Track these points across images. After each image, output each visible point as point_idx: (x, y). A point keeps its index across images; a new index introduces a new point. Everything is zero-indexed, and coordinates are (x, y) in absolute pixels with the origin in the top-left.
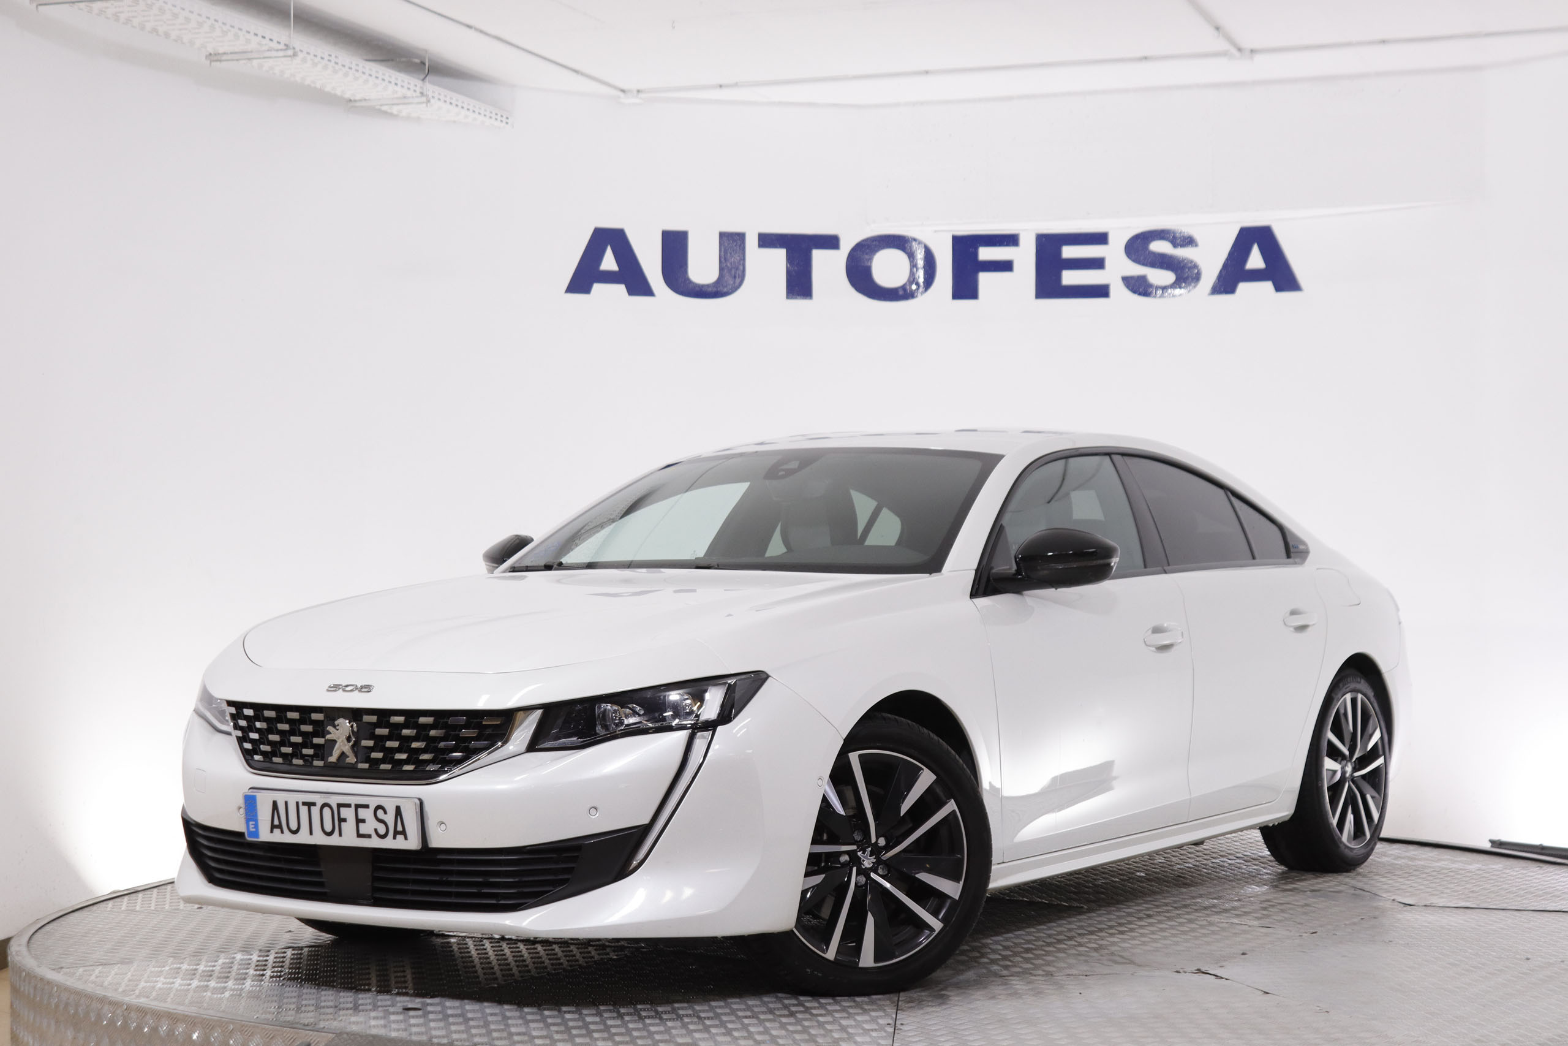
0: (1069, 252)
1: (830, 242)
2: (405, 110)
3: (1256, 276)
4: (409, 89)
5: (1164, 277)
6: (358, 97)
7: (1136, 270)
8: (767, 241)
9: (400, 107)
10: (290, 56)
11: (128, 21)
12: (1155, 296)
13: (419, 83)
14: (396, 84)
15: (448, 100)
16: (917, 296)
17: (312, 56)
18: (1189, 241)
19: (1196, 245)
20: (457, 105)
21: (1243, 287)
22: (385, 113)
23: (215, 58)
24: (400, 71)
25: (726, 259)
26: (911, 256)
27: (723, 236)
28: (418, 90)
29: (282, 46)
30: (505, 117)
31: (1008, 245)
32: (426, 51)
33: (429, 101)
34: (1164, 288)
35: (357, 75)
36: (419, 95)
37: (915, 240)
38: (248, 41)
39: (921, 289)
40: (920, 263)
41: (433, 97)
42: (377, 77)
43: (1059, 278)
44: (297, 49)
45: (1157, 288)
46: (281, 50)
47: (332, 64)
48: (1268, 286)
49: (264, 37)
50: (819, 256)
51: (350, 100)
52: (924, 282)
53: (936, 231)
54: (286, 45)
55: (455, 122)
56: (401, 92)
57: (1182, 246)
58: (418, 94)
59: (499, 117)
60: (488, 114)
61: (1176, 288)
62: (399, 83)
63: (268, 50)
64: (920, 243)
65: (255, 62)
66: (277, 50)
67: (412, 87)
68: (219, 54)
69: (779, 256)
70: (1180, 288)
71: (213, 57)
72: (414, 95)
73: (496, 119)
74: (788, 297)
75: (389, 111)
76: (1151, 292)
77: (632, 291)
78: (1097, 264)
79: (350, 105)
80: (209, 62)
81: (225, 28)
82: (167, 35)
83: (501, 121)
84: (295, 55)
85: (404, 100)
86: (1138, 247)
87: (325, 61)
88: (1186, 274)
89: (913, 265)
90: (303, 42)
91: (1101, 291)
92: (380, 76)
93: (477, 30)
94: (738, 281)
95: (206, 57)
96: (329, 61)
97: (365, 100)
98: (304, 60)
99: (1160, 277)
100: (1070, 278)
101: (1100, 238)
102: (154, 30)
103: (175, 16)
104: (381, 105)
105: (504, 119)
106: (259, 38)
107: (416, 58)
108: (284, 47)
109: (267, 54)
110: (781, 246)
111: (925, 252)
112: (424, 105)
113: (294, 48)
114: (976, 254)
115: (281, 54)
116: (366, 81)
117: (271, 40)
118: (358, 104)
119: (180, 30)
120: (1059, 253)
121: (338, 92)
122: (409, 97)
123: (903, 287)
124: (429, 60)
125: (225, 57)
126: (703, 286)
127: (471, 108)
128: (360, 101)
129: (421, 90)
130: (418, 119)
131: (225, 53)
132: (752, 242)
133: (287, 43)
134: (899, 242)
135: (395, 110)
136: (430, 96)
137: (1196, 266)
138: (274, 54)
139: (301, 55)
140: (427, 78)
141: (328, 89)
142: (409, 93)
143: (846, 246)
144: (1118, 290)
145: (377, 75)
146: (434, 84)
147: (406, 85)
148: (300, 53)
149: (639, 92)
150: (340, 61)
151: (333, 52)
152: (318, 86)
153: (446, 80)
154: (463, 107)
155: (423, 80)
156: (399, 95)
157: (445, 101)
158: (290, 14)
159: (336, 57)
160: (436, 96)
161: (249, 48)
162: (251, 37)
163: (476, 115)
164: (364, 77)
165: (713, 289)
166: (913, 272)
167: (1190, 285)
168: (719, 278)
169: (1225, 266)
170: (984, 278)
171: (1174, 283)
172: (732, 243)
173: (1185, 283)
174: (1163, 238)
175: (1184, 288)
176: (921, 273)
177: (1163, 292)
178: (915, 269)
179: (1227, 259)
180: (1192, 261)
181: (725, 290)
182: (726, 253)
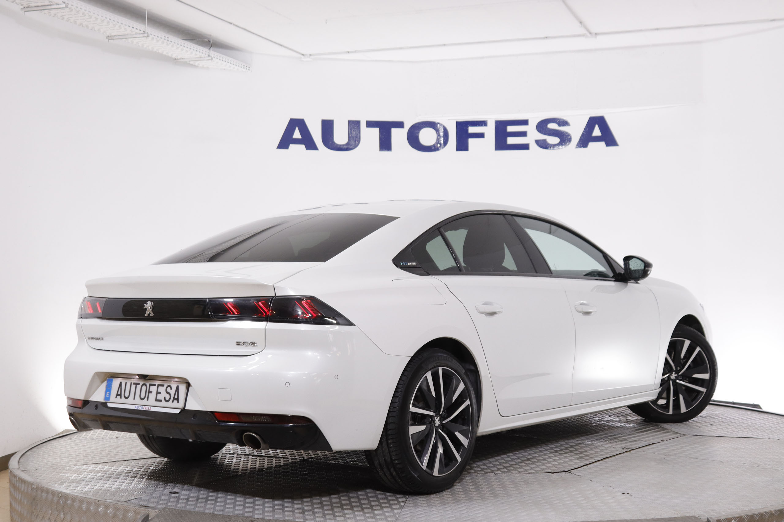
0: (510, 129)
1: (400, 125)
2: (201, 64)
3: (597, 139)
4: (202, 53)
5: (556, 140)
6: (179, 58)
7: (541, 137)
8: (370, 124)
9: (199, 62)
10: (146, 37)
11: (68, 20)
12: (551, 149)
13: (207, 50)
14: (197, 51)
15: (221, 59)
16: (440, 150)
17: (156, 37)
19: (569, 125)
20: (225, 61)
21: (591, 144)
22: (192, 65)
24: (198, 45)
25: (351, 133)
26: (437, 131)
27: (349, 122)
28: (207, 53)
29: (142, 32)
31: (482, 126)
32: (211, 36)
33: (212, 59)
34: (554, 146)
35: (178, 46)
37: (439, 123)
38: (126, 29)
39: (442, 146)
40: (442, 134)
41: (214, 57)
42: (187, 47)
43: (506, 141)
44: (149, 33)
45: (552, 145)
46: (141, 34)
47: (166, 41)
48: (603, 144)
49: (133, 28)
50: (395, 131)
51: (175, 59)
52: (443, 143)
53: (449, 119)
54: (144, 31)
55: (224, 69)
57: (563, 126)
58: (207, 55)
60: (240, 65)
61: (560, 145)
62: (198, 50)
63: (136, 34)
64: (441, 125)
65: (130, 40)
66: (140, 34)
67: (204, 52)
68: (112, 36)
69: (376, 131)
71: (110, 38)
72: (205, 56)
73: (244, 68)
74: (379, 151)
75: (194, 64)
76: (548, 147)
77: (307, 148)
78: (524, 134)
80: (108, 40)
81: (114, 23)
82: (87, 27)
83: (246, 69)
84: (148, 36)
85: (200, 59)
86: (542, 126)
87: (163, 40)
88: (564, 139)
89: (438, 135)
90: (151, 30)
91: (525, 147)
92: (189, 47)
93: (234, 25)
94: (357, 142)
95: (106, 37)
96: (165, 39)
97: (182, 59)
98: (153, 39)
99: (553, 140)
100: (511, 141)
101: (525, 122)
102: (81, 24)
103: (90, 17)
104: (190, 61)
105: (248, 68)
106: (131, 28)
107: (207, 39)
108: (143, 33)
109: (135, 36)
110: (377, 127)
111: (443, 129)
112: (210, 61)
113: (148, 33)
114: (467, 130)
115: (141, 35)
116: (182, 50)
117: (137, 29)
118: (179, 61)
119: (93, 24)
120: (506, 129)
121: (170, 55)
122: (203, 57)
123: (434, 145)
124: (212, 40)
125: (115, 38)
126: (340, 145)
127: (232, 63)
128: (180, 59)
129: (208, 54)
130: (207, 68)
131: (115, 36)
132: (363, 125)
133: (144, 30)
134: (432, 125)
135: (196, 63)
137: (569, 135)
138: (138, 36)
139: (151, 37)
140: (211, 48)
141: (164, 53)
142: (203, 55)
143: (407, 126)
144: (533, 146)
145: (187, 46)
146: (215, 51)
147: (201, 51)
148: (150, 35)
149: (310, 55)
150: (170, 39)
151: (167, 35)
152: (160, 52)
153: (220, 50)
154: (228, 62)
155: (209, 49)
156: (198, 56)
157: (220, 59)
158: (146, 17)
159: (168, 37)
160: (216, 57)
161: (126, 33)
162: (127, 27)
163: (234, 66)
164: (181, 47)
165: (345, 147)
166: (438, 139)
167: (567, 143)
168: (348, 142)
169: (583, 135)
170: (471, 141)
171: (560, 142)
172: (354, 125)
173: (564, 143)
174: (554, 122)
175: (563, 145)
176: (442, 139)
177: (554, 147)
178: (439, 137)
179: (584, 131)
180: (567, 133)
181: (351, 147)
182: (351, 130)
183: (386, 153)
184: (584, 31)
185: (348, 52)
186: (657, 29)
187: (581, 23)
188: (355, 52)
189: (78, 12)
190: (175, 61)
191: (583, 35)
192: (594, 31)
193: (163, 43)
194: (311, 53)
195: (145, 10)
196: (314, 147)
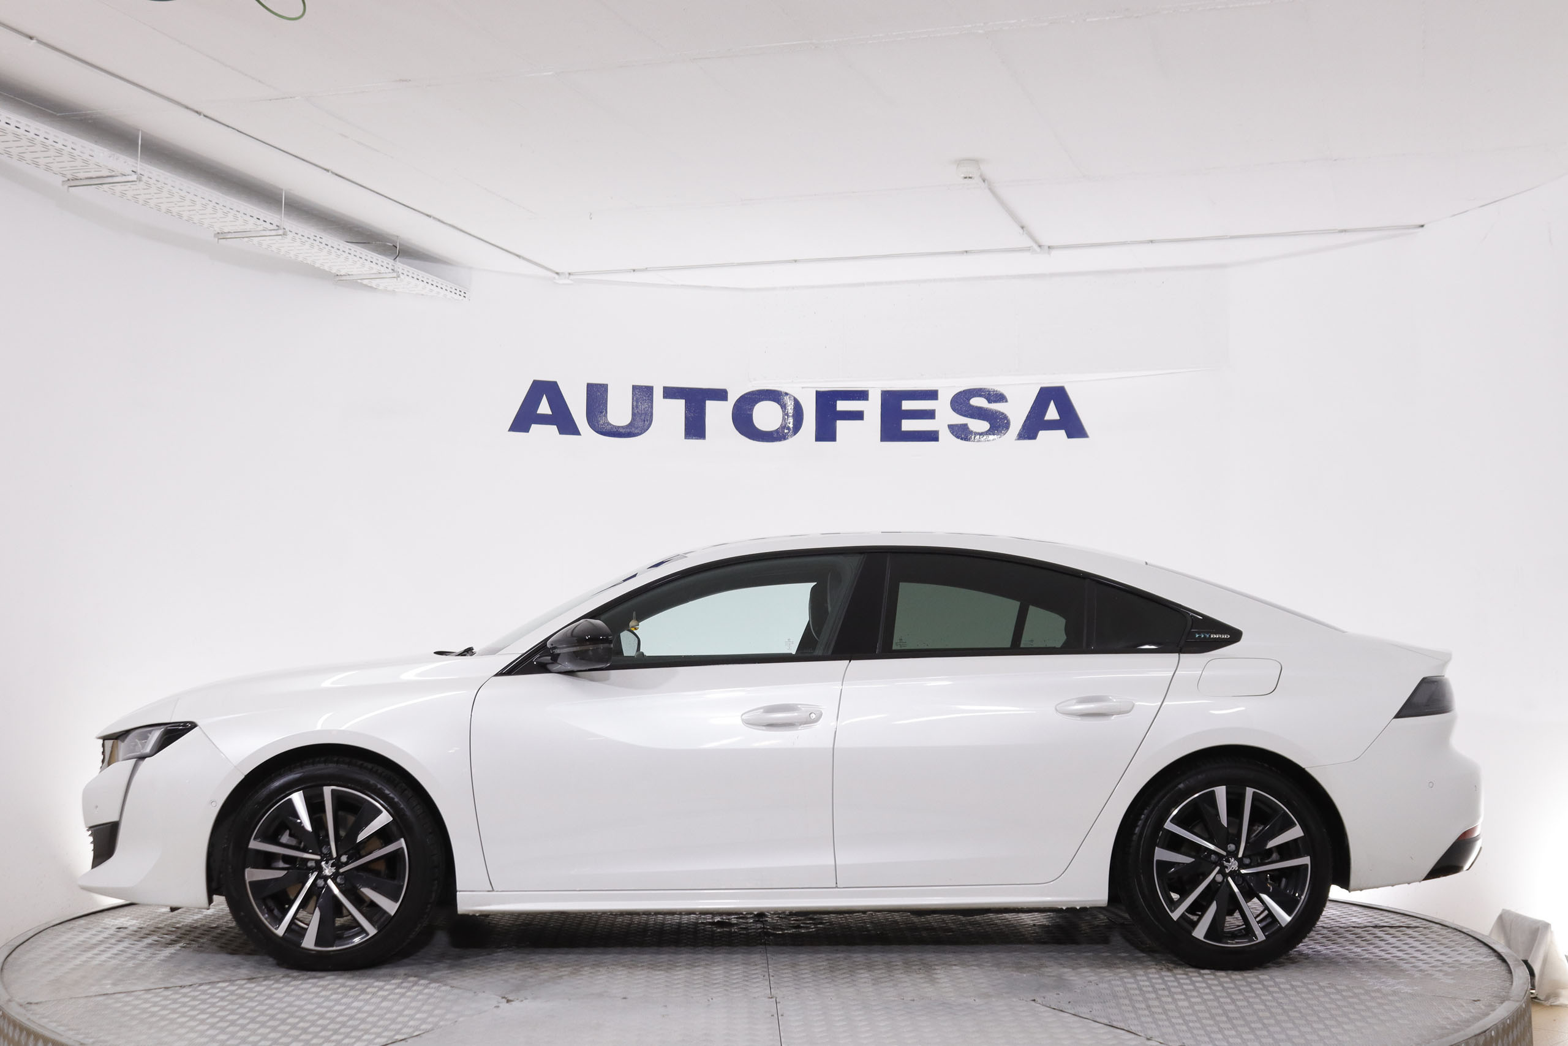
0: (907, 405)
1: (720, 395)
2: (381, 284)
3: (1052, 425)
4: (383, 266)
5: (984, 426)
6: (341, 272)
7: (960, 420)
8: (670, 393)
9: (377, 281)
10: (281, 235)
11: (146, 202)
12: (972, 440)
13: (391, 262)
14: (372, 262)
15: (415, 276)
16: (787, 438)
17: (299, 236)
18: (1000, 398)
19: (1006, 401)
20: (422, 281)
21: (1042, 434)
22: (366, 286)
24: (375, 252)
25: (637, 407)
26: (784, 407)
27: (634, 388)
28: (390, 267)
29: (274, 227)
30: (463, 292)
31: (859, 399)
32: (398, 236)
33: (399, 276)
34: (981, 434)
35: (339, 253)
36: (391, 271)
37: (786, 394)
38: (246, 221)
39: (792, 432)
40: (791, 412)
41: (403, 274)
42: (355, 256)
43: (900, 425)
44: (287, 229)
45: (976, 434)
46: (274, 230)
47: (317, 243)
48: (1062, 433)
49: (259, 218)
50: (711, 406)
51: (337, 275)
52: (793, 427)
53: (803, 388)
54: (277, 226)
55: (422, 295)
56: (376, 268)
57: (995, 402)
59: (458, 292)
60: (448, 289)
61: (991, 433)
62: (375, 261)
63: (264, 230)
64: (791, 397)
65: (254, 241)
66: (271, 230)
67: (385, 265)
68: (225, 233)
69: (680, 405)
70: (994, 435)
71: (221, 235)
73: (456, 293)
74: (685, 438)
75: (368, 284)
76: (971, 437)
77: (562, 431)
78: (930, 415)
80: (217, 239)
81: (225, 210)
82: (180, 216)
83: (460, 295)
84: (285, 234)
85: (379, 276)
86: (961, 402)
87: (311, 241)
88: (998, 423)
89: (786, 414)
90: (291, 225)
91: (931, 436)
92: (358, 255)
93: (435, 218)
94: (647, 423)
95: (214, 235)
96: (315, 240)
97: (348, 274)
98: (294, 239)
99: (978, 425)
100: (907, 425)
101: (932, 395)
102: (168, 211)
103: (183, 198)
104: (359, 279)
105: (462, 294)
106: (255, 219)
107: (389, 242)
108: (276, 228)
109: (264, 233)
110: (681, 398)
111: (794, 404)
112: (395, 279)
113: (284, 229)
114: (835, 406)
115: (274, 233)
116: (347, 259)
117: (265, 221)
118: (343, 278)
119: (189, 211)
120: (900, 405)
121: (326, 268)
122: (384, 273)
123: (777, 431)
124: (400, 245)
125: (233, 236)
126: (619, 427)
127: (435, 284)
128: (345, 275)
129: (393, 268)
130: (392, 292)
131: (229, 232)
132: (658, 394)
133: (278, 224)
134: (774, 396)
135: (374, 283)
136: (400, 273)
137: (1006, 417)
138: (268, 233)
139: (290, 235)
140: (398, 258)
141: (317, 265)
142: (383, 270)
143: (733, 398)
144: (945, 435)
145: (355, 254)
146: (404, 263)
147: (380, 263)
148: (289, 233)
149: (570, 274)
151: (319, 234)
152: (309, 262)
153: (414, 262)
154: (428, 283)
155: (394, 260)
156: (374, 271)
157: (413, 277)
158: (281, 202)
159: (321, 237)
160: (406, 273)
161: (247, 228)
162: (248, 218)
163: (439, 289)
164: (345, 255)
165: (626, 431)
166: (785, 420)
167: (1001, 432)
168: (631, 422)
169: (1028, 418)
170: (841, 425)
171: (989, 430)
172: (642, 394)
173: (998, 430)
174: (980, 396)
175: (997, 433)
176: (791, 420)
177: (980, 437)
178: (786, 417)
179: (1030, 413)
180: (1003, 414)
181: (637, 431)
182: (637, 402)
183: (695, 443)
184: (1029, 243)
185: (634, 271)
186: (1152, 241)
187: (1022, 228)
188: (646, 270)
189: (160, 189)
190: (337, 279)
191: (1029, 250)
192: (1046, 242)
193: (312, 246)
194: (570, 271)
195: (282, 190)
196: (575, 431)
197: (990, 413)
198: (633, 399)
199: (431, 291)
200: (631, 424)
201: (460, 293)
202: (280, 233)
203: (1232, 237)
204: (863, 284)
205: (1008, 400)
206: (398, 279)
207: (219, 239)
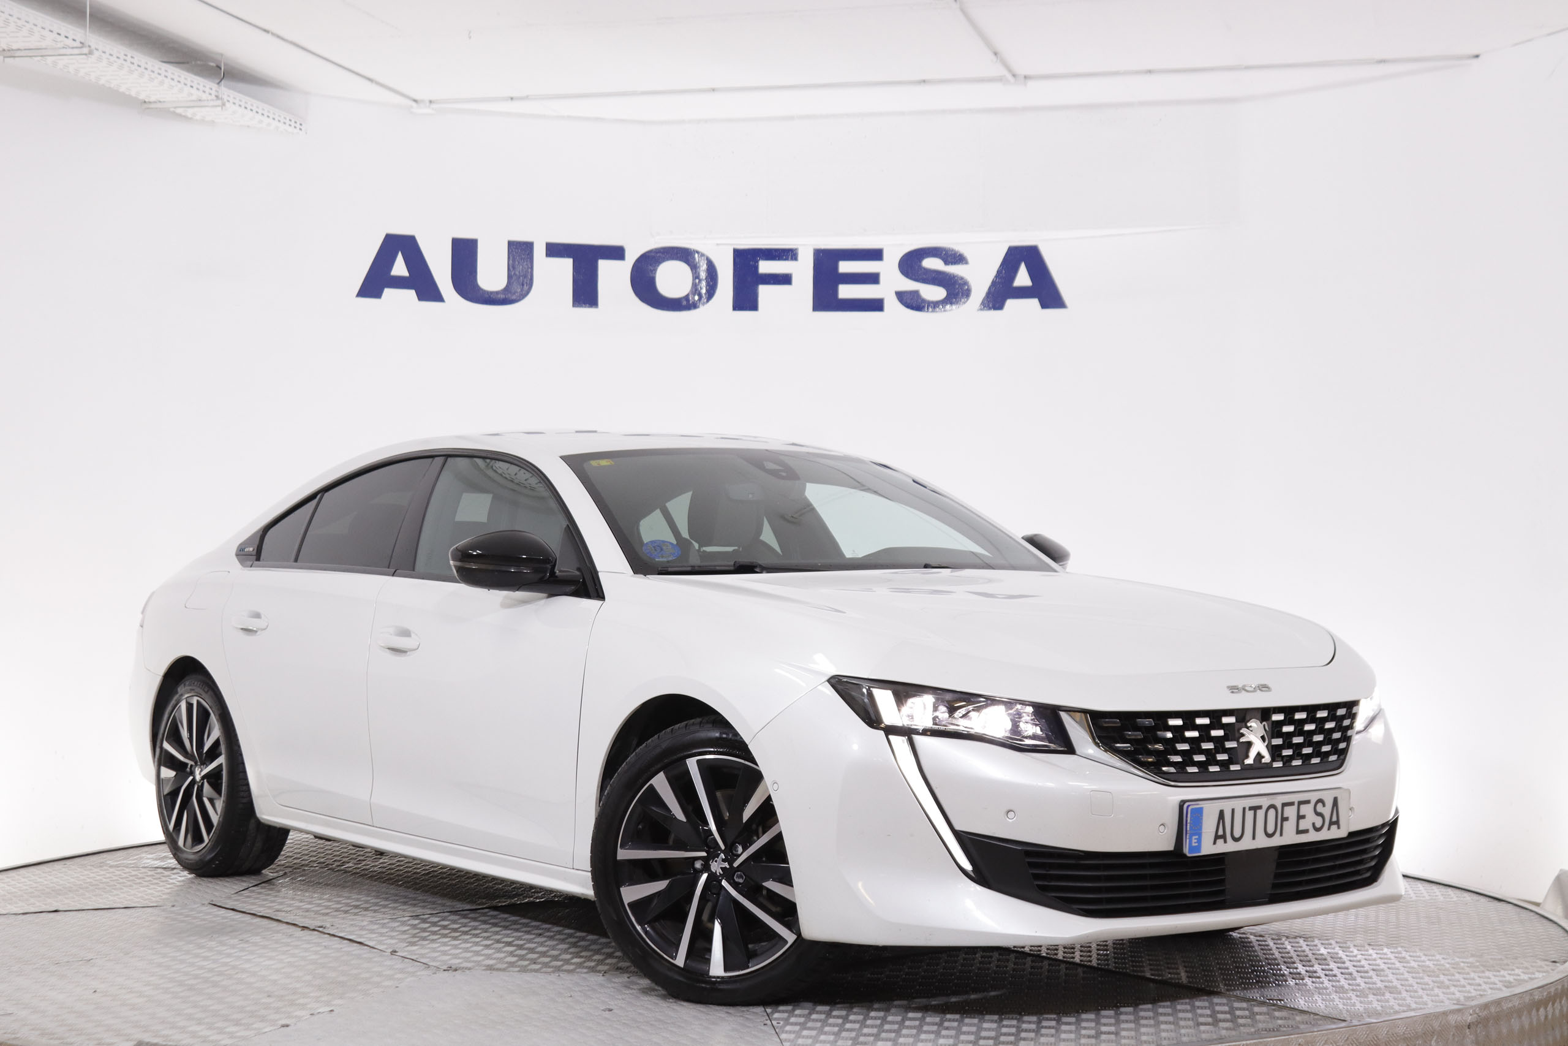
0: (846, 267)
1: (616, 253)
2: (200, 113)
3: (1023, 293)
4: (204, 92)
5: (939, 293)
6: (153, 99)
7: (909, 285)
8: (555, 250)
9: (196, 110)
10: (86, 54)
12: (928, 311)
13: (214, 86)
14: (192, 87)
15: (237, 102)
16: (699, 307)
17: (107, 55)
18: (958, 258)
19: (967, 263)
20: (251, 110)
21: (1010, 303)
22: (180, 115)
23: (9, 54)
24: (197, 74)
25: (514, 268)
26: (694, 267)
27: (511, 245)
28: (213, 92)
29: (77, 44)
30: (298, 123)
31: (786, 259)
32: (222, 55)
33: (224, 104)
35: (153, 75)
36: (215, 98)
37: (698, 252)
38: (43, 37)
39: (704, 299)
40: (703, 275)
41: (228, 101)
42: (173, 79)
43: (835, 292)
44: (93, 47)
45: (931, 303)
46: (77, 48)
47: (128, 63)
48: (1034, 303)
49: (59, 34)
51: (146, 102)
52: (705, 294)
53: (718, 244)
54: (81, 43)
55: (251, 126)
56: (196, 94)
57: (953, 263)
58: (213, 97)
59: (293, 123)
60: (282, 120)
61: (947, 304)
62: (195, 85)
63: (64, 48)
64: (703, 255)
65: (50, 60)
66: (73, 48)
67: (207, 90)
68: (13, 50)
69: (566, 265)
70: (951, 304)
72: (210, 98)
73: (290, 125)
74: (574, 305)
75: (183, 114)
76: (924, 307)
77: (422, 297)
78: (872, 279)
79: (144, 106)
81: (20, 23)
83: (298, 128)
84: (91, 53)
85: (199, 103)
86: (911, 265)
87: (121, 61)
88: (956, 291)
89: (696, 276)
90: (99, 42)
91: (876, 305)
92: (176, 78)
93: (273, 34)
94: (526, 288)
95: (0, 52)
96: (125, 60)
97: (160, 102)
98: (100, 59)
99: (933, 293)
100: (846, 291)
101: (875, 255)
104: (176, 108)
105: (298, 125)
106: (54, 35)
107: (213, 62)
108: (80, 45)
109: (64, 52)
110: (568, 256)
111: (707, 264)
112: (220, 108)
113: (89, 46)
114: (757, 268)
115: (76, 51)
116: (162, 83)
117: (66, 37)
118: (153, 106)
120: (836, 267)
121: (134, 94)
122: (204, 100)
123: (687, 297)
124: (225, 65)
125: (18, 54)
126: (492, 293)
127: (266, 114)
128: (154, 102)
129: (216, 94)
130: (213, 123)
131: (19, 50)
132: (539, 252)
133: (83, 41)
134: (684, 255)
135: (191, 113)
136: (225, 100)
137: (966, 283)
138: (69, 51)
139: (97, 54)
140: (222, 82)
141: (123, 90)
142: (204, 96)
143: (631, 257)
144: (892, 304)
145: (172, 76)
146: (230, 88)
147: (201, 87)
148: (95, 51)
149: (431, 102)
150: (135, 61)
151: (130, 52)
152: (114, 87)
153: (241, 86)
154: (257, 112)
155: (218, 83)
156: (194, 98)
157: (240, 106)
158: (86, 13)
159: (132, 57)
160: (232, 100)
161: (43, 44)
162: (46, 33)
163: (270, 120)
164: (160, 78)
165: (502, 296)
166: (696, 284)
167: (960, 301)
168: (507, 286)
169: (994, 283)
170: (765, 292)
171: (945, 298)
172: (520, 252)
173: (955, 298)
174: (934, 256)
175: (954, 303)
176: (704, 284)
177: (934, 308)
178: (697, 281)
179: (996, 277)
180: (962, 278)
181: (514, 297)
182: (514, 260)
183: (586, 312)
184: (1001, 71)
185: (512, 99)
186: (1150, 72)
187: (996, 54)
188: (527, 98)
190: (147, 107)
191: (1000, 79)
192: (1021, 71)
194: (432, 98)
196: (435, 296)
197: (948, 277)
198: (509, 258)
199: (261, 122)
200: (507, 289)
201: (295, 125)
202: (84, 52)
203: (1248, 68)
204: (791, 118)
205: (969, 260)
206: (224, 107)
207: (4, 57)
